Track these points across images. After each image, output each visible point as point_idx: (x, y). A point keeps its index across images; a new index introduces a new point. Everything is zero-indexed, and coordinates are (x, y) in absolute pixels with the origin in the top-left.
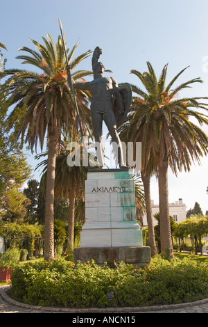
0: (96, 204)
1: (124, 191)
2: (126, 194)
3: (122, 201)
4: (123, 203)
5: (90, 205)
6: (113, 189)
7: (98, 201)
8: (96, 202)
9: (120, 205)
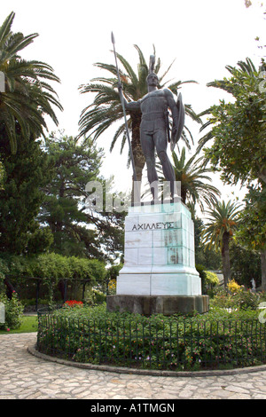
0: (136, 244)
1: (169, 228)
2: (172, 230)
3: (166, 240)
4: (168, 242)
5: (131, 245)
6: (156, 226)
7: (139, 241)
8: (136, 241)
9: (164, 245)
